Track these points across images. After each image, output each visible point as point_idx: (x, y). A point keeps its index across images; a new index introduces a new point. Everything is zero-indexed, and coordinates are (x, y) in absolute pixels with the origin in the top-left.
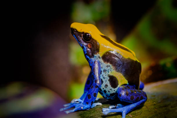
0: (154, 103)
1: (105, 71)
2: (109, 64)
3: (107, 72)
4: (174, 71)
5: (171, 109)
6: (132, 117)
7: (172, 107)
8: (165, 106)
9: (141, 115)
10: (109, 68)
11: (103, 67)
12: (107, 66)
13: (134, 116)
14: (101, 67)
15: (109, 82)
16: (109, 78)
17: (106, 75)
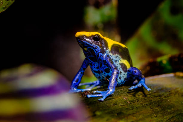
0: (150, 93)
1: (116, 61)
2: (117, 55)
3: (118, 61)
4: (169, 67)
5: (164, 98)
6: (130, 103)
7: (165, 97)
8: (160, 96)
9: (138, 102)
10: (118, 58)
11: (113, 59)
12: (116, 57)
13: (132, 103)
14: (112, 59)
15: (121, 69)
16: (120, 66)
17: (118, 64)
